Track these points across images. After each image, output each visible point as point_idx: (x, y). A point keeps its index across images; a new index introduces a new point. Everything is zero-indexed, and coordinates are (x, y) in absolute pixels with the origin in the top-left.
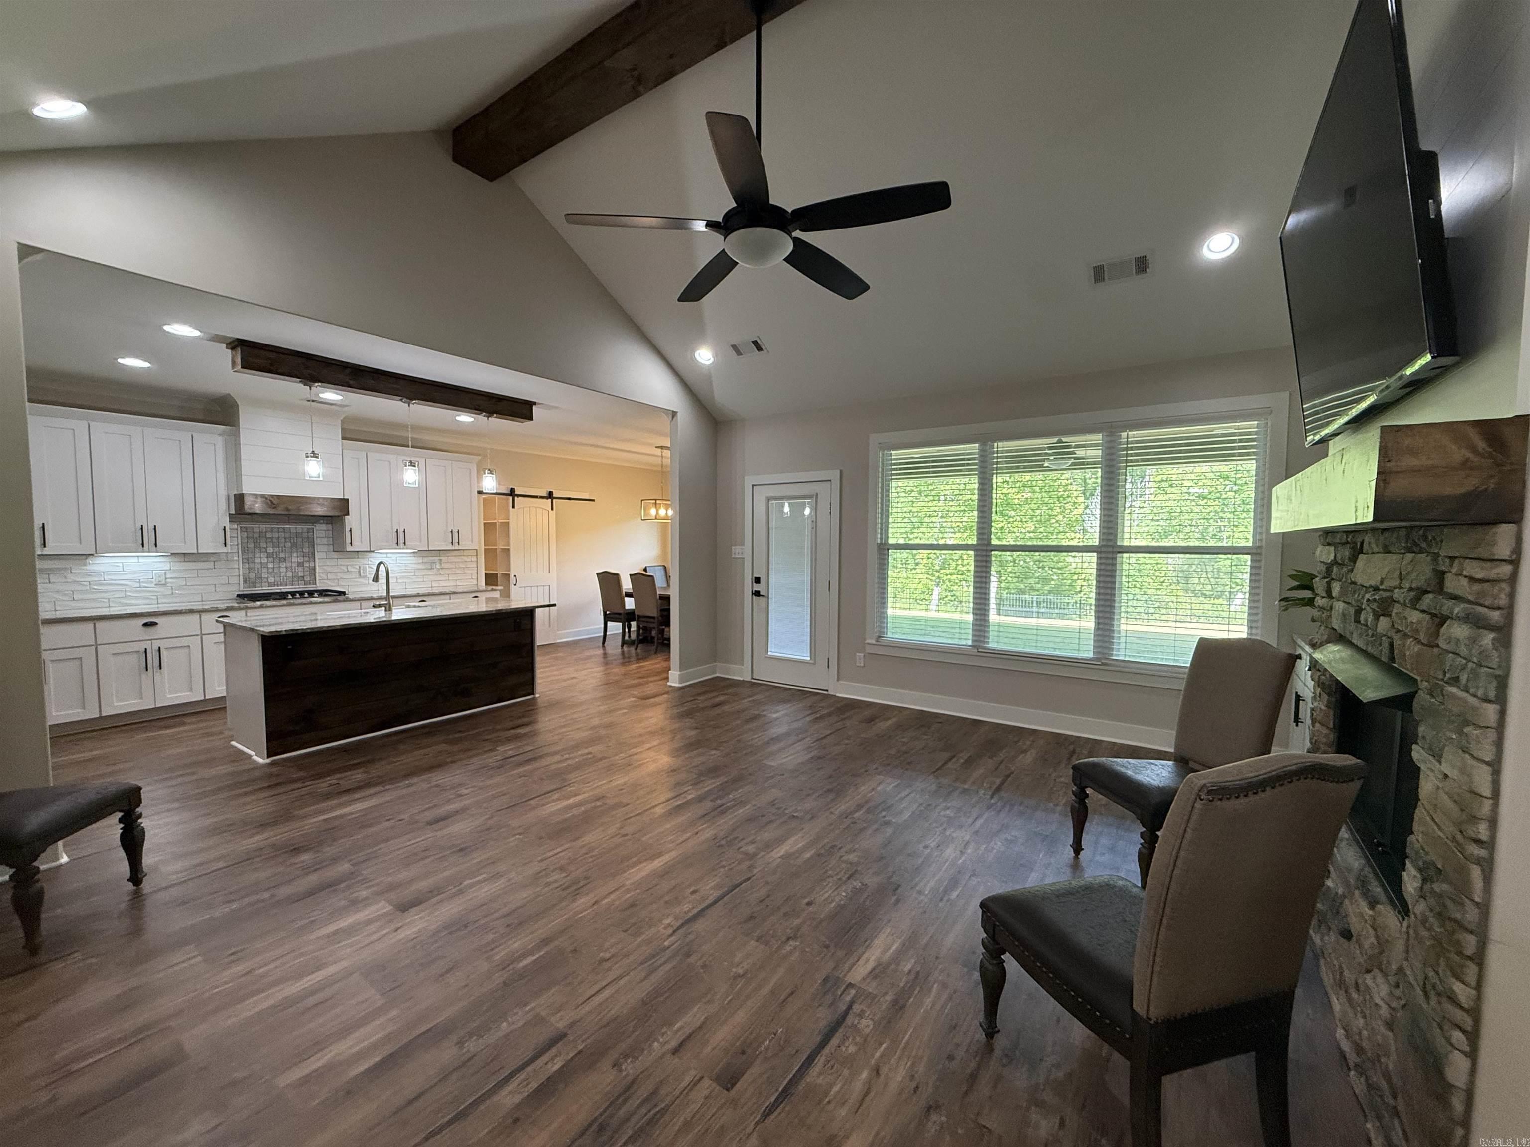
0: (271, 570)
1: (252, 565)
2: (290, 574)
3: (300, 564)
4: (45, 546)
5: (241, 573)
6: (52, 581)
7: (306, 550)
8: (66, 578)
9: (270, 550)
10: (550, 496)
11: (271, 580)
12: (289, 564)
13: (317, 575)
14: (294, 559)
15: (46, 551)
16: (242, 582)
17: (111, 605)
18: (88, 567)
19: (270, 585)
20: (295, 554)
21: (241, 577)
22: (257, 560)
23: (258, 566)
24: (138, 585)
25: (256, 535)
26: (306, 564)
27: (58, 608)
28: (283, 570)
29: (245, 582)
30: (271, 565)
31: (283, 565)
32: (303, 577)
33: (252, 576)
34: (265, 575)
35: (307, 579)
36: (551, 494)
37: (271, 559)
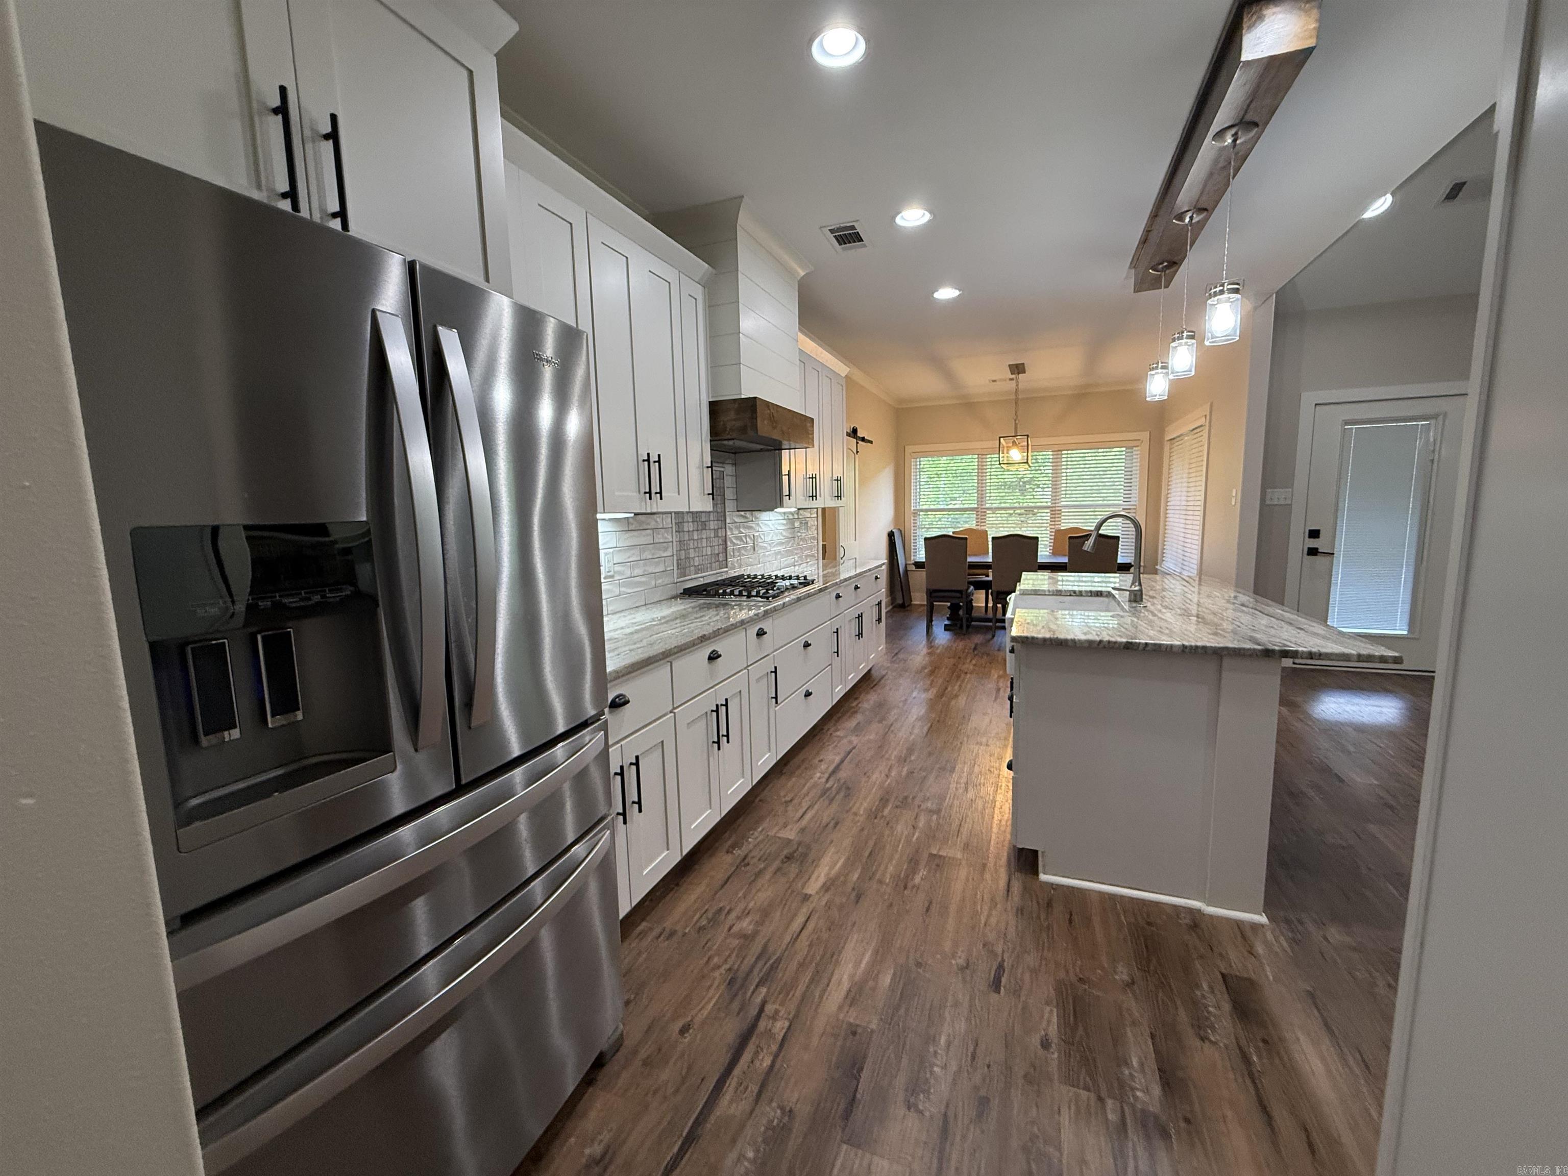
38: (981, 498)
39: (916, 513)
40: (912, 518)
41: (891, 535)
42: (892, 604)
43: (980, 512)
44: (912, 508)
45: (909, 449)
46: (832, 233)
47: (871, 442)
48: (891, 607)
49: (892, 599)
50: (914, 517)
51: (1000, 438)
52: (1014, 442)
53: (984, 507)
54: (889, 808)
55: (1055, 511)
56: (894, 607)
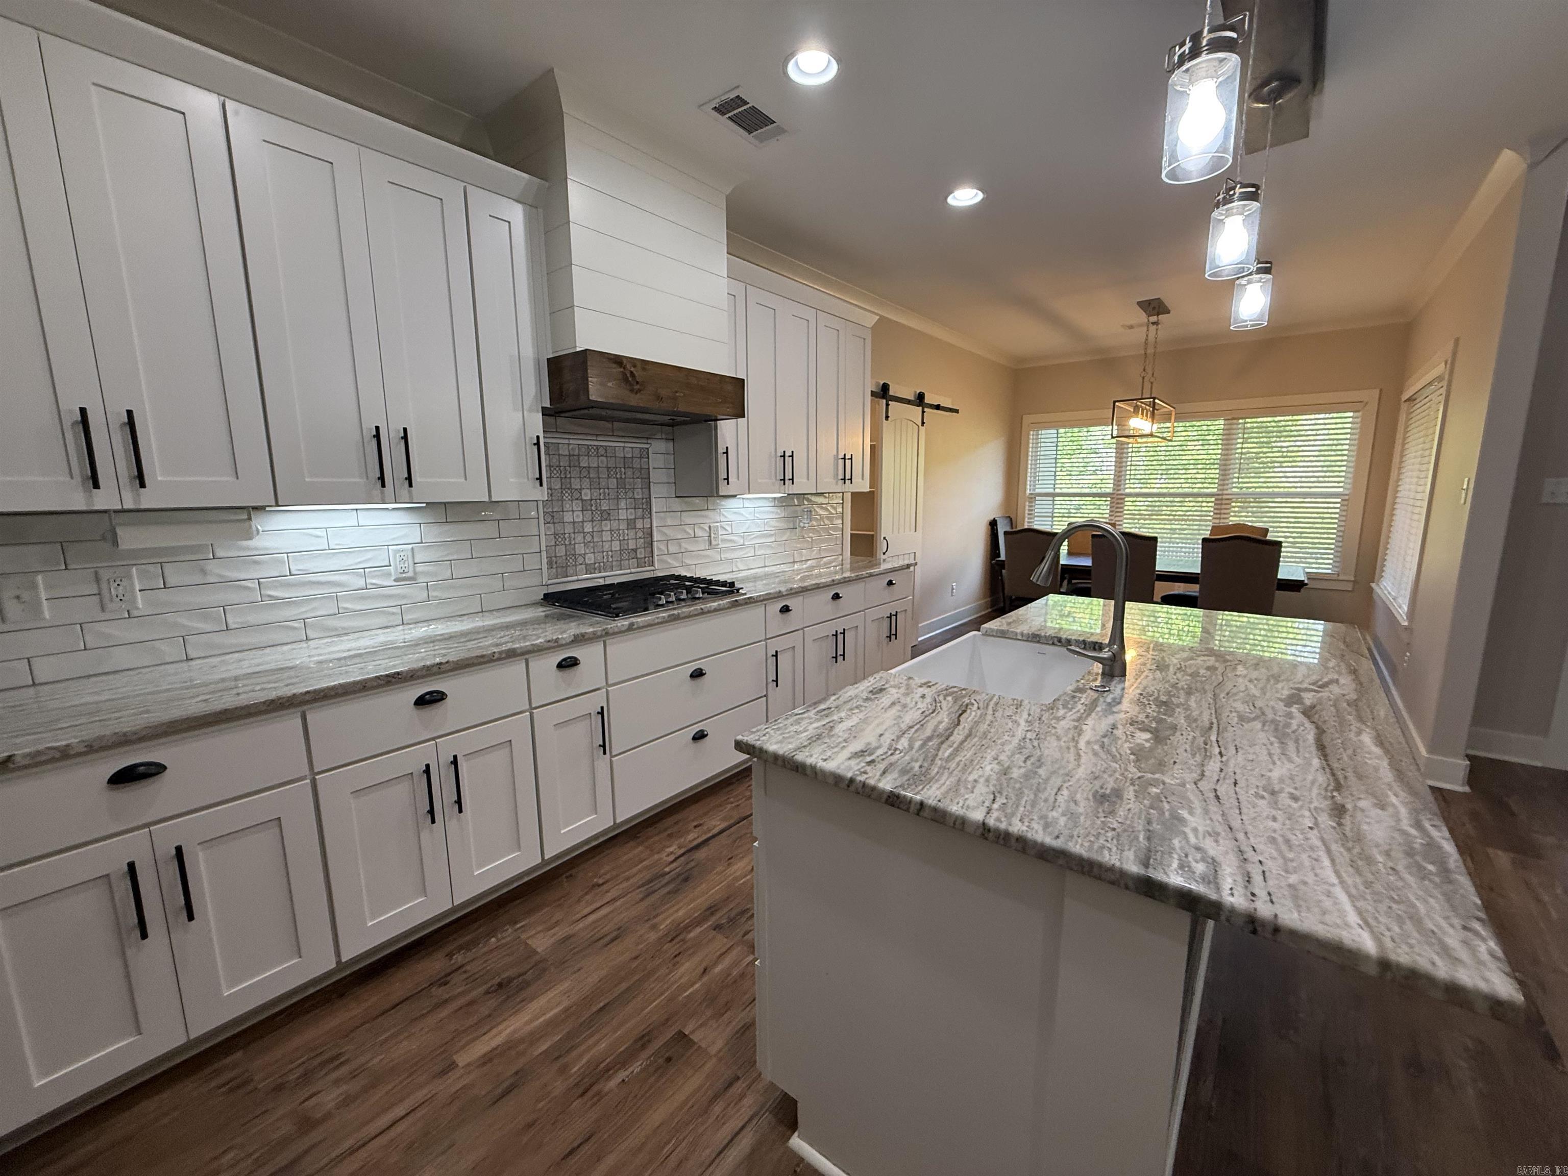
0: (589, 538)
1: (559, 527)
2: (616, 546)
3: (631, 524)
4: (143, 485)
5: (544, 548)
6: (171, 581)
7: (638, 494)
8: (203, 572)
9: (586, 495)
10: (920, 399)
11: (590, 559)
12: (615, 524)
13: (655, 544)
14: (623, 515)
15: (149, 499)
16: (545, 567)
17: (311, 634)
18: (255, 542)
19: (590, 569)
20: (623, 504)
21: (544, 554)
22: (568, 517)
23: (569, 529)
24: (361, 583)
25: (564, 462)
26: (639, 524)
27: (192, 654)
28: (606, 536)
29: (550, 564)
30: (588, 528)
31: (606, 526)
32: (635, 550)
33: (561, 551)
34: (580, 549)
35: (641, 554)
36: (921, 397)
37: (588, 514)
38: (1119, 479)
39: (1033, 498)
40: (1027, 503)
41: (993, 524)
42: (992, 606)
43: (1117, 499)
44: (1028, 492)
45: (1027, 419)
46: (723, 114)
47: (957, 411)
48: (990, 610)
49: (992, 601)
50: (1030, 502)
51: (1115, 402)
52: (1136, 408)
53: (1121, 492)
54: (702, 929)
55: (1222, 499)
56: (993, 611)
